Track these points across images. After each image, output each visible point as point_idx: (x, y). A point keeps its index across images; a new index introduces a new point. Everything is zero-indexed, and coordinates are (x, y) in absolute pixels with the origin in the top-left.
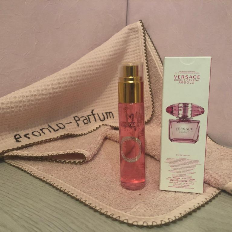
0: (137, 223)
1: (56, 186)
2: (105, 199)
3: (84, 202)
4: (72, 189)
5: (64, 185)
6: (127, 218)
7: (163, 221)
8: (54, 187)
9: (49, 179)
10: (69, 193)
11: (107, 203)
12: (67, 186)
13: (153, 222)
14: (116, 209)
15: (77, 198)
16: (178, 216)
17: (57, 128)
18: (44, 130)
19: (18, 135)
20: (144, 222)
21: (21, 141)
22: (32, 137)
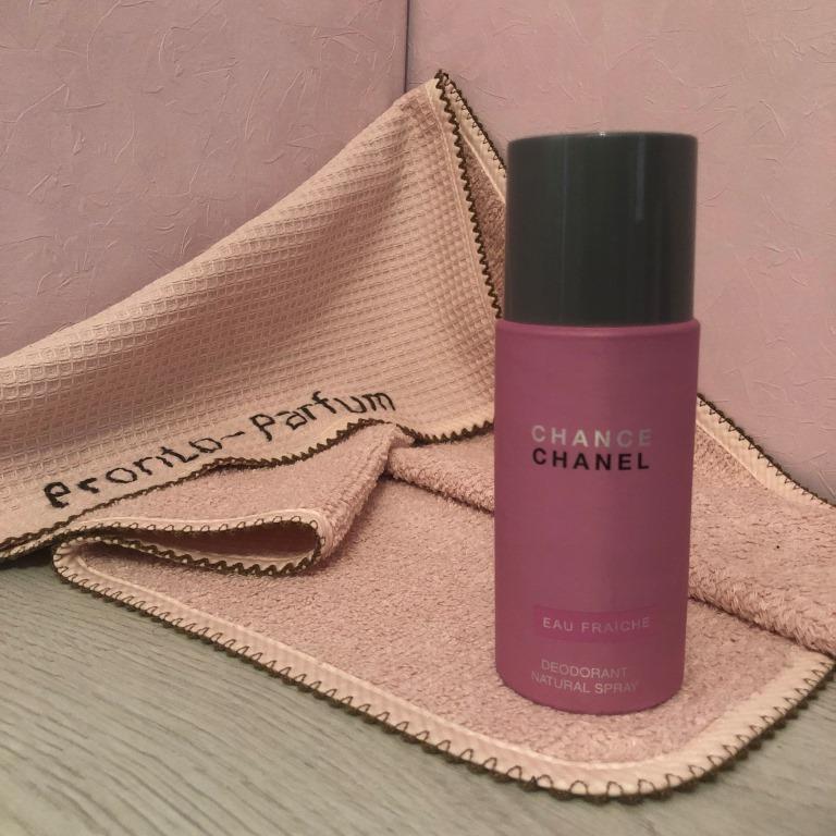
0: (586, 786)
1: (268, 666)
2: (455, 707)
3: (381, 718)
4: (328, 673)
5: (297, 658)
6: (548, 772)
7: (672, 776)
8: (261, 668)
9: (237, 639)
13: (640, 781)
16: (719, 755)
17: (194, 451)
18: (145, 464)
19: (59, 484)
20: (610, 783)
21: (67, 504)
22: (107, 488)
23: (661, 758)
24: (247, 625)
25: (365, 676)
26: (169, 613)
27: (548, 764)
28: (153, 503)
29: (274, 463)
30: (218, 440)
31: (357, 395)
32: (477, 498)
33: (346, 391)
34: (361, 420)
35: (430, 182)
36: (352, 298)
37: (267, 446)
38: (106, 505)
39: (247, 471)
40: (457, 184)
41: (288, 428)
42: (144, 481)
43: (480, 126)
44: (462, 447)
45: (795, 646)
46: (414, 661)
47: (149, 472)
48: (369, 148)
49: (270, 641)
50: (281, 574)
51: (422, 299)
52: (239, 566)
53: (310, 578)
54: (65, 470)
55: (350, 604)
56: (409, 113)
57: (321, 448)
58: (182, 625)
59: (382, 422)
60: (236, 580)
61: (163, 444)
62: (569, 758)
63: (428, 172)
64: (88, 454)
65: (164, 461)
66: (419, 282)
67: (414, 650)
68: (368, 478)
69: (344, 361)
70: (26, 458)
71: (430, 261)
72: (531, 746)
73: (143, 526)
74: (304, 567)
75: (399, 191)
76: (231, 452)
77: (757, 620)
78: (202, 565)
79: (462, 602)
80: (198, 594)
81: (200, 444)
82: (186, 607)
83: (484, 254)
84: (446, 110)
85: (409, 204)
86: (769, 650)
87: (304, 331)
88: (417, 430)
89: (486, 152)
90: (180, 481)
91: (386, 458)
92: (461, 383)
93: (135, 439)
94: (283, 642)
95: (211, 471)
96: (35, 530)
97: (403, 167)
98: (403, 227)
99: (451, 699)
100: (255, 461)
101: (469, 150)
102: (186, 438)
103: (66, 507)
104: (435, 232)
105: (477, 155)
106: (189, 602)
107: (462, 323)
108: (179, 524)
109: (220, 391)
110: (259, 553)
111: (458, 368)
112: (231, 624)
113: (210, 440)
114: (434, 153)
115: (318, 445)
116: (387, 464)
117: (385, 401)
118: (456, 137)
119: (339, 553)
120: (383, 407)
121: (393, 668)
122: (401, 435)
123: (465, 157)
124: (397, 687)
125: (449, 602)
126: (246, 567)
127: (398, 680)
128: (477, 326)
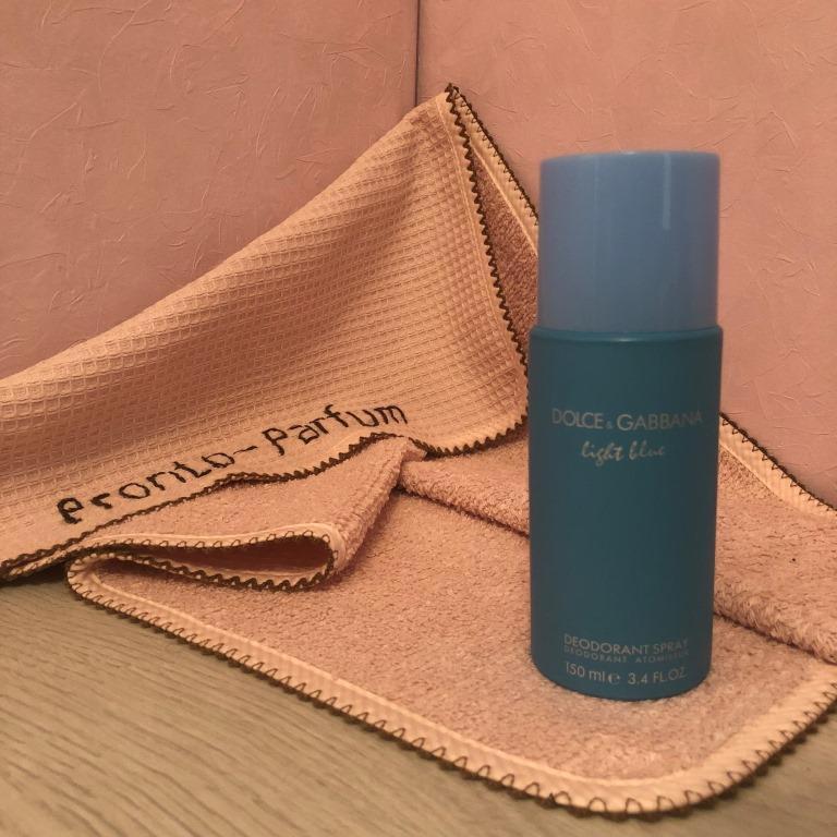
0: (605, 804)
1: (284, 682)
2: (471, 722)
3: (397, 735)
4: (343, 689)
5: (312, 674)
6: (566, 788)
7: (691, 792)
8: (276, 684)
9: (254, 654)
10: (338, 705)
11: (479, 736)
12: (322, 679)
13: (659, 799)
14: (517, 755)
15: (371, 720)
16: (738, 771)
17: (207, 466)
18: (159, 480)
19: (72, 500)
20: (628, 801)
21: (80, 520)
22: (120, 503)
23: (680, 774)
24: (261, 641)
25: (380, 693)
26: (183, 630)
27: (565, 780)
28: (165, 519)
29: (286, 478)
30: (230, 454)
31: (369, 408)
32: (489, 512)
33: (359, 404)
34: (373, 434)
35: (440, 195)
36: (364, 311)
37: (280, 460)
38: (119, 522)
39: (259, 486)
40: (468, 197)
41: (302, 442)
42: (157, 497)
43: (491, 139)
44: (474, 460)
45: (812, 660)
46: (431, 676)
47: (162, 488)
48: (380, 162)
49: (285, 656)
50: (295, 589)
51: (434, 312)
52: (253, 581)
53: (325, 593)
54: (79, 485)
55: (364, 619)
56: (420, 126)
57: (333, 462)
58: (196, 641)
59: (394, 436)
60: (250, 595)
61: (176, 459)
62: (587, 774)
63: (438, 185)
64: (101, 470)
65: (177, 476)
66: (430, 295)
67: (430, 665)
68: (381, 491)
69: (355, 374)
70: (40, 473)
71: (441, 274)
72: (549, 761)
73: (156, 542)
74: (318, 581)
75: (409, 205)
76: (244, 467)
77: (774, 634)
78: (216, 580)
79: (477, 616)
80: (212, 610)
81: (214, 459)
82: (200, 623)
83: (495, 266)
84: (457, 123)
85: (420, 217)
86: (786, 662)
87: (316, 345)
88: (430, 442)
89: (496, 166)
90: (193, 497)
91: (398, 471)
92: (473, 395)
93: (147, 455)
94: (298, 657)
95: (224, 487)
96: (48, 547)
97: (414, 180)
98: (415, 240)
99: (467, 715)
100: (267, 476)
101: (480, 163)
102: (199, 452)
103: (79, 524)
104: (445, 245)
105: (487, 168)
106: (204, 617)
107: (473, 336)
108: (192, 540)
109: (233, 406)
110: (271, 568)
111: (469, 381)
112: (246, 640)
113: (223, 454)
114: (445, 166)
115: (330, 459)
116: (400, 478)
117: (397, 415)
118: (466, 150)
119: (352, 567)
120: (396, 420)
121: (409, 684)
122: (413, 448)
123: (475, 169)
124: (412, 702)
125: (463, 617)
126: (260, 582)
127: (414, 696)
128: (489, 338)
